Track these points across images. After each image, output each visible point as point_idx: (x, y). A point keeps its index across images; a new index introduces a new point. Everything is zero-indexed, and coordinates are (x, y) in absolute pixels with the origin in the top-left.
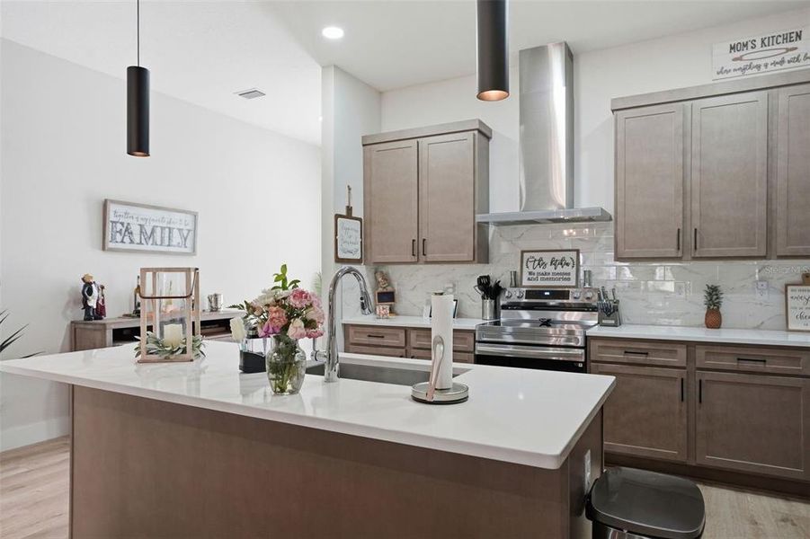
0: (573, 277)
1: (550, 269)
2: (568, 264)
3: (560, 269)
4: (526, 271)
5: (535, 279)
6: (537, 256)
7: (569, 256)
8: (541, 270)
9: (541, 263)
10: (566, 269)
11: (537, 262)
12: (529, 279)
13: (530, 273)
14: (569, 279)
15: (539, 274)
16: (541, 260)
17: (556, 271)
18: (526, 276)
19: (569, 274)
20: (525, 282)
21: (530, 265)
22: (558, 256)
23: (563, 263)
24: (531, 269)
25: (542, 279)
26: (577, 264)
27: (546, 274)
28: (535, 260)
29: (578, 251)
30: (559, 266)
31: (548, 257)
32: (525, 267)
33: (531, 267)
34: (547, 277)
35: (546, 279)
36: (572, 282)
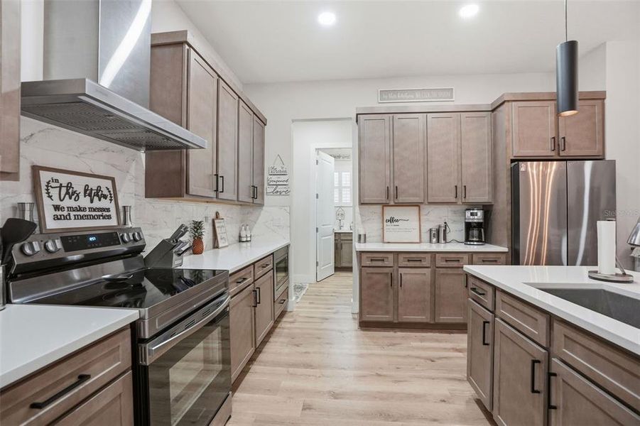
0: (113, 213)
1: (84, 202)
2: (105, 197)
3: (97, 203)
4: (48, 204)
5: (65, 218)
6: (64, 179)
7: (106, 184)
8: (72, 203)
9: (71, 192)
10: (105, 203)
11: (64, 191)
12: (56, 218)
13: (57, 208)
14: (109, 217)
15: (70, 209)
16: (69, 186)
17: (91, 205)
18: (49, 213)
19: (108, 210)
20: (51, 224)
21: (54, 192)
22: (93, 183)
23: (98, 194)
24: (57, 202)
25: (77, 217)
26: (114, 197)
27: (80, 209)
28: (61, 186)
29: (113, 180)
30: (96, 199)
31: (79, 184)
32: (45, 196)
33: (55, 196)
34: (82, 213)
35: (82, 218)
36: (113, 222)
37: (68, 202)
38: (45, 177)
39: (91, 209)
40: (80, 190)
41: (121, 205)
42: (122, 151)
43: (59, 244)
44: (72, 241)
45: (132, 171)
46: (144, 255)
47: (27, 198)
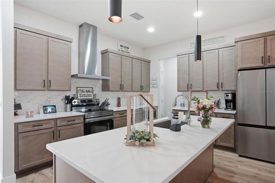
0: (92, 95)
1: (86, 93)
2: (90, 92)
3: (88, 93)
4: (79, 94)
5: (82, 97)
6: (82, 89)
7: (91, 89)
8: (83, 94)
9: (83, 91)
12: (80, 97)
13: (80, 95)
14: (91, 96)
15: (83, 95)
16: (83, 90)
17: (88, 94)
18: (79, 96)
19: (91, 95)
20: (79, 98)
21: (80, 92)
22: (88, 89)
23: (89, 91)
24: (80, 94)
25: (84, 97)
26: (93, 92)
27: (85, 95)
28: (81, 90)
29: (92, 88)
30: (88, 92)
31: (85, 90)
32: (78, 93)
33: (80, 93)
34: (85, 96)
35: (85, 97)
36: (92, 97)
37: (82, 94)
38: (78, 89)
39: (87, 95)
40: (85, 91)
41: (94, 94)
42: (95, 81)
43: (80, 101)
44: (83, 101)
45: (98, 85)
46: (100, 105)
47: (75, 93)
